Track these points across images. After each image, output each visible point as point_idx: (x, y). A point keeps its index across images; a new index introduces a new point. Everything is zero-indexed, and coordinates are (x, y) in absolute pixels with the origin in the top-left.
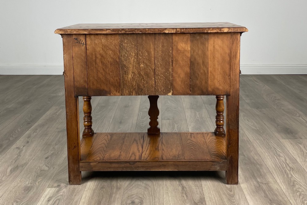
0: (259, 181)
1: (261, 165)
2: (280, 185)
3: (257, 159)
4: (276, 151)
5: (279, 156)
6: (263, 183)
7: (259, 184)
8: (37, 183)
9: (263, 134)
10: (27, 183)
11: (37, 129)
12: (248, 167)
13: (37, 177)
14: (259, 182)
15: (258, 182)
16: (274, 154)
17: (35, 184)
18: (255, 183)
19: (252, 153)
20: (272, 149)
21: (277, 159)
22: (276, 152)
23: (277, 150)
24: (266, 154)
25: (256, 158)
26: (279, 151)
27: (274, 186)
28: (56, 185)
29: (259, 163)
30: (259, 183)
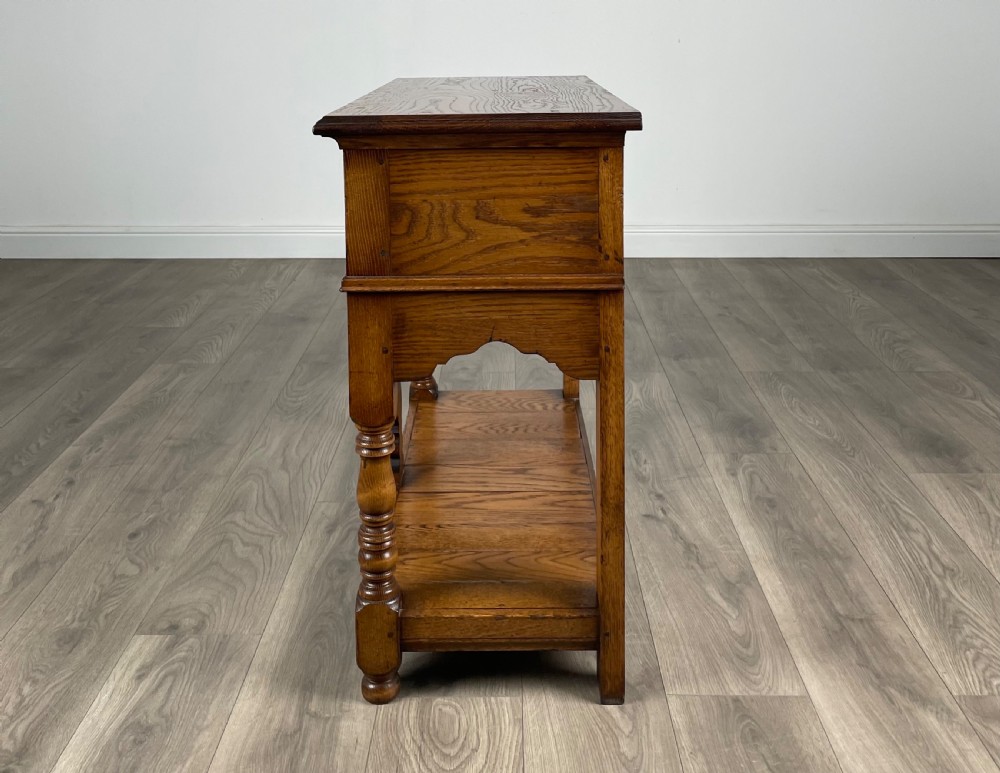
0: (842, 613)
1: (847, 560)
2: (911, 624)
3: (835, 540)
4: (894, 510)
5: (908, 528)
6: (853, 620)
7: (839, 622)
8: (101, 618)
9: (853, 456)
10: (69, 618)
11: (101, 440)
12: (805, 566)
13: (100, 598)
14: (840, 615)
15: (837, 616)
16: (892, 523)
17: (92, 623)
18: (827, 618)
19: (816, 519)
20: (884, 506)
21: (901, 538)
22: (897, 514)
23: (900, 509)
24: (865, 522)
25: (830, 534)
26: (905, 512)
27: (893, 631)
28: (166, 626)
29: (841, 553)
30: (841, 619)
